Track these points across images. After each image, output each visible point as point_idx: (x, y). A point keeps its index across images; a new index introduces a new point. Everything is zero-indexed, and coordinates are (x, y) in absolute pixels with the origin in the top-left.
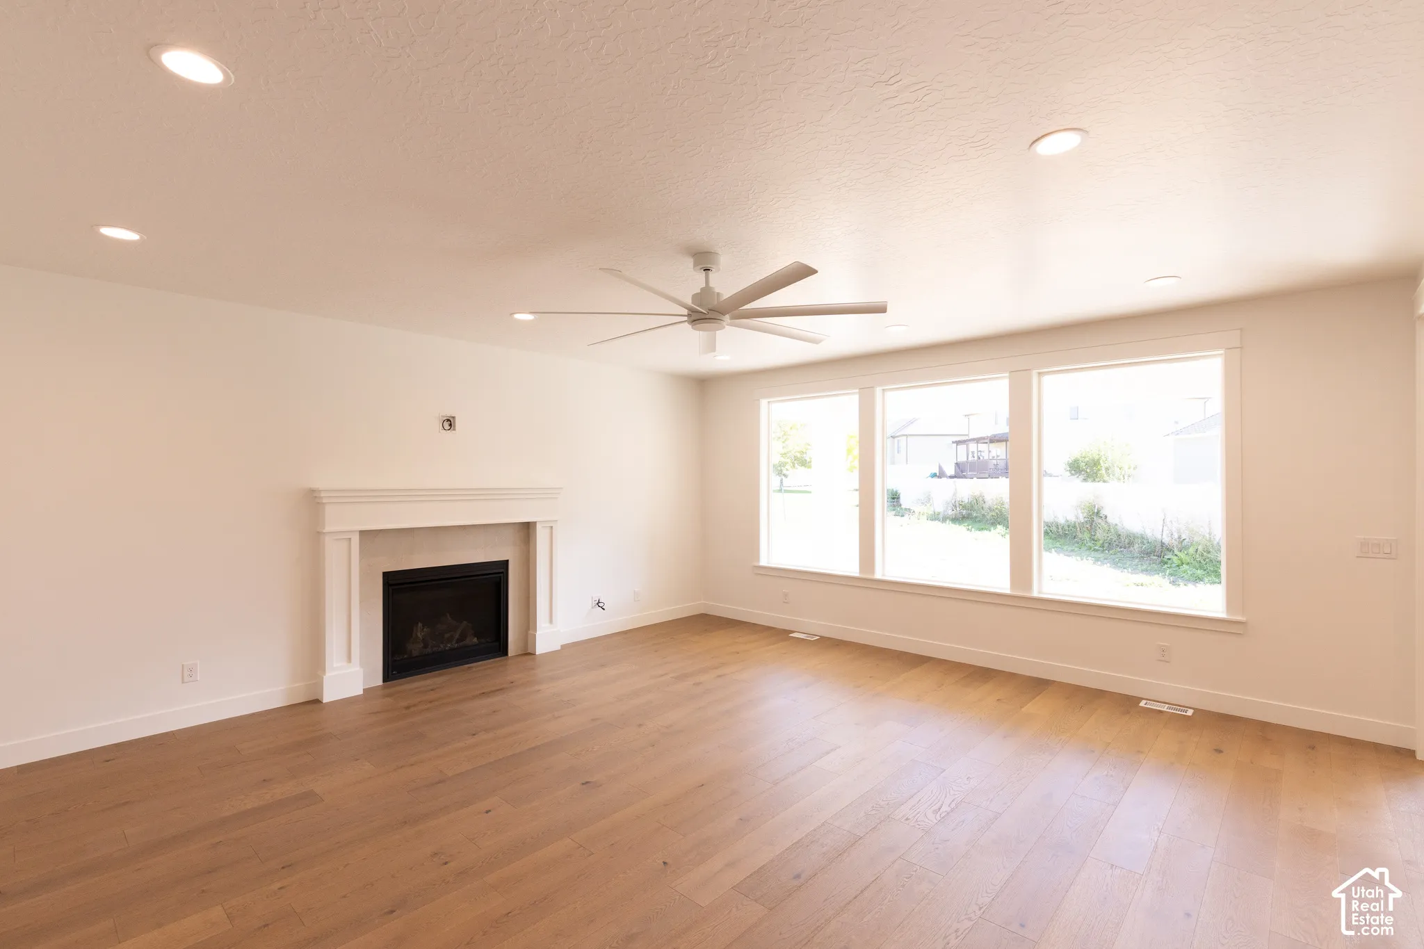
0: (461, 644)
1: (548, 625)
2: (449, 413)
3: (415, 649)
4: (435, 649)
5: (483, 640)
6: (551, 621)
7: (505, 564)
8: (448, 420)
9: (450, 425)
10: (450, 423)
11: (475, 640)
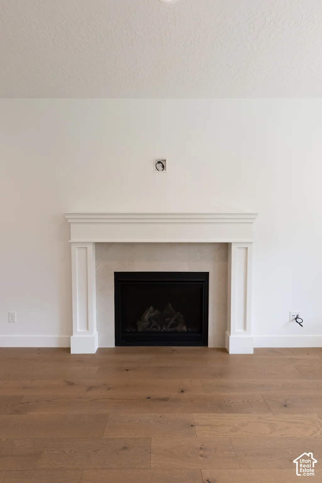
0: (172, 329)
1: (242, 330)
2: (160, 158)
3: (142, 326)
4: (155, 329)
5: (190, 330)
6: (245, 328)
7: (207, 274)
8: (159, 162)
9: (163, 167)
10: (161, 164)
11: (185, 328)
